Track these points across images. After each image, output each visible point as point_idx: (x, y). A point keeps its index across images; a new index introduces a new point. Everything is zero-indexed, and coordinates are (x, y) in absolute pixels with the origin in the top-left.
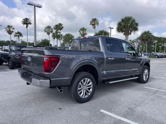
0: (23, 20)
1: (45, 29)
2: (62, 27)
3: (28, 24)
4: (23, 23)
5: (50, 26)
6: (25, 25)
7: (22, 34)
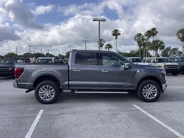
0: (113, 32)
1: (135, 37)
2: (157, 32)
3: (118, 35)
4: (113, 35)
5: (140, 33)
6: (115, 37)
7: (111, 46)
